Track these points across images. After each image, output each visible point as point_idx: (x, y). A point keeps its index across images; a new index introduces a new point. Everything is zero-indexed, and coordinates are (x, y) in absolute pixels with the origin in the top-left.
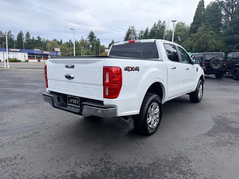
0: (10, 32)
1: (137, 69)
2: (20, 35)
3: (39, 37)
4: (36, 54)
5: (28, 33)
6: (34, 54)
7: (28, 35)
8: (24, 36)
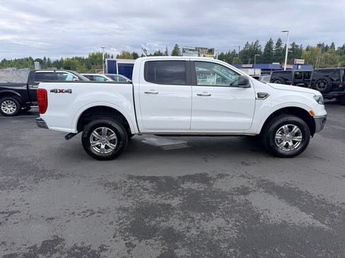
0: (257, 42)
1: (69, 91)
2: (269, 45)
3: (294, 43)
4: (273, 70)
5: (279, 40)
6: (270, 70)
7: (279, 43)
8: (274, 45)
